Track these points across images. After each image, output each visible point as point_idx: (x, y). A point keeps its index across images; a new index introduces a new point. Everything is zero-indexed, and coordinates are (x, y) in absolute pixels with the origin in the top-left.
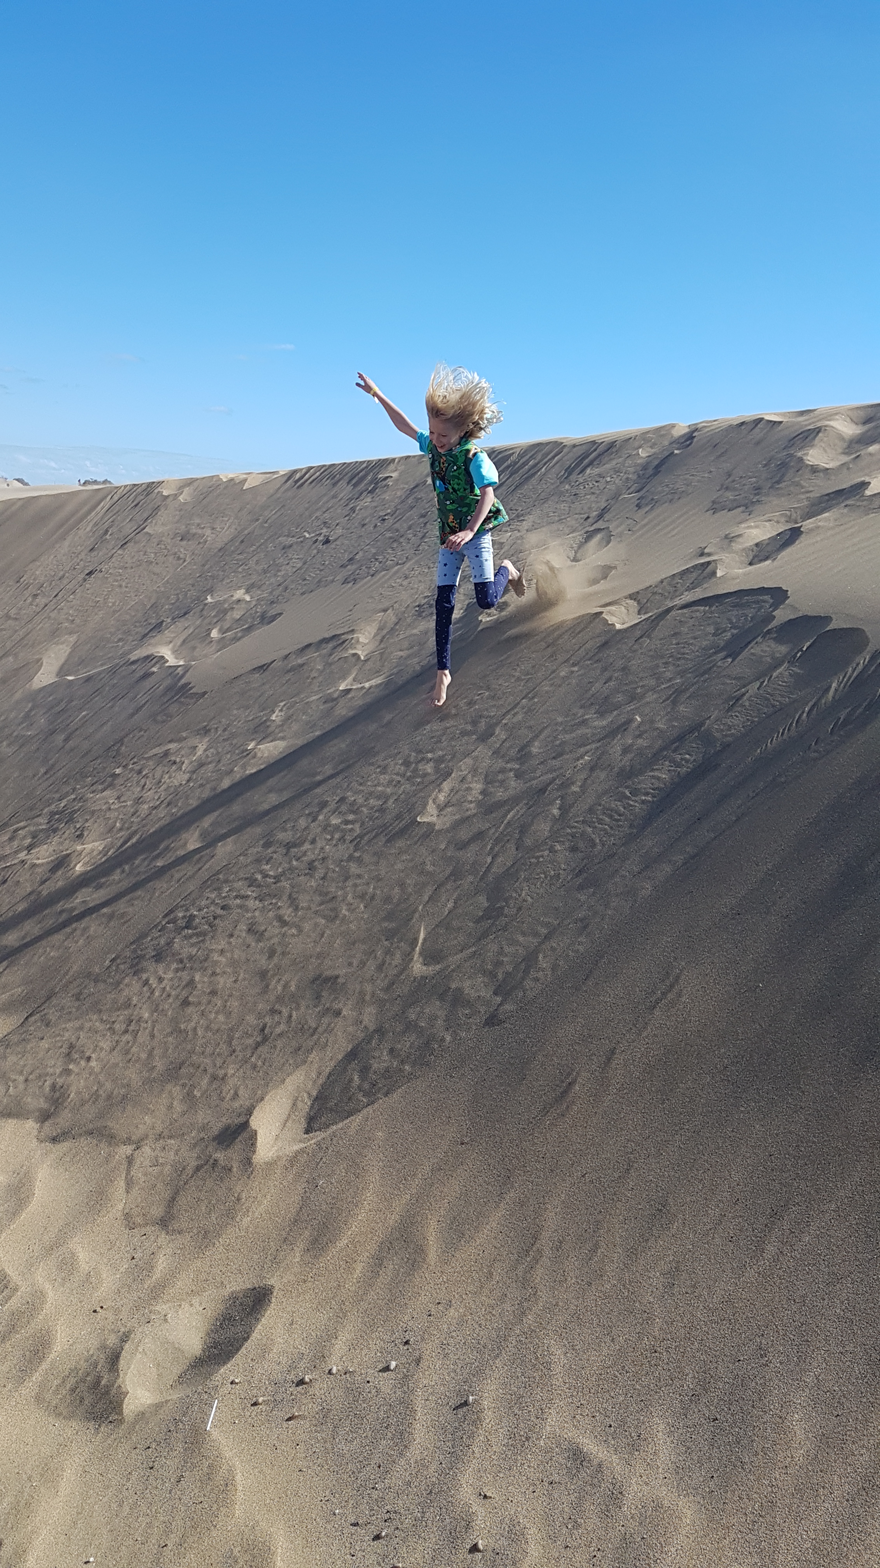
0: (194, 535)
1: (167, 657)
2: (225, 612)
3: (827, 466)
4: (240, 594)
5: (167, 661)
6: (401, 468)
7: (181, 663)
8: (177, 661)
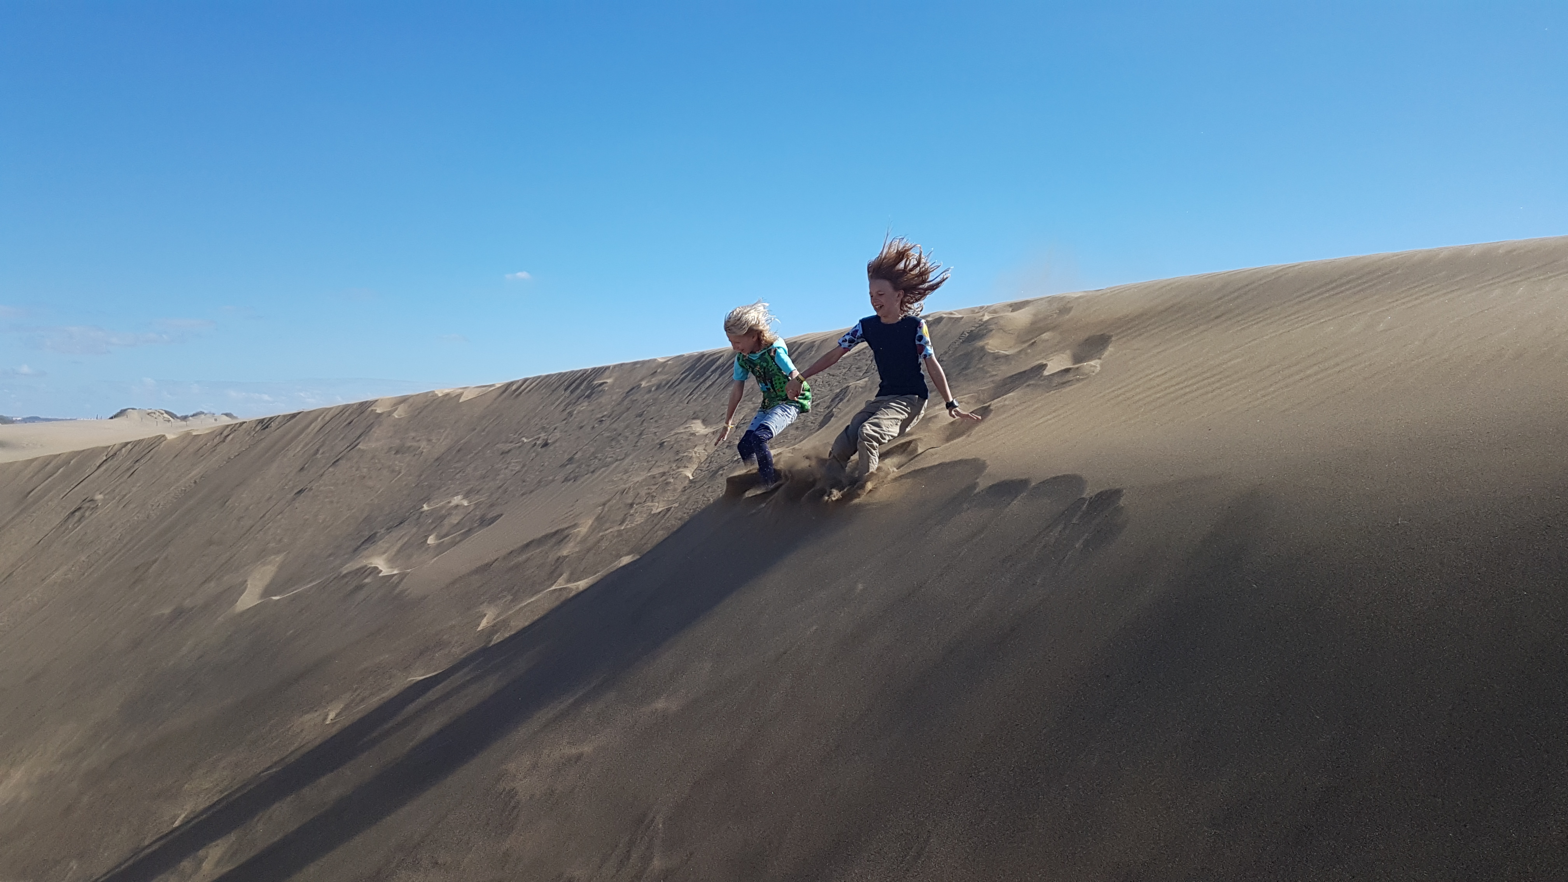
0: (410, 447)
1: (380, 568)
2: (443, 517)
3: (1007, 353)
4: (457, 500)
5: (381, 571)
6: (615, 375)
7: (395, 572)
8: (390, 570)
